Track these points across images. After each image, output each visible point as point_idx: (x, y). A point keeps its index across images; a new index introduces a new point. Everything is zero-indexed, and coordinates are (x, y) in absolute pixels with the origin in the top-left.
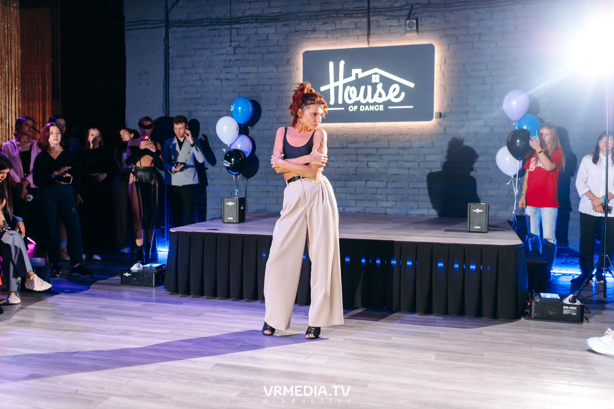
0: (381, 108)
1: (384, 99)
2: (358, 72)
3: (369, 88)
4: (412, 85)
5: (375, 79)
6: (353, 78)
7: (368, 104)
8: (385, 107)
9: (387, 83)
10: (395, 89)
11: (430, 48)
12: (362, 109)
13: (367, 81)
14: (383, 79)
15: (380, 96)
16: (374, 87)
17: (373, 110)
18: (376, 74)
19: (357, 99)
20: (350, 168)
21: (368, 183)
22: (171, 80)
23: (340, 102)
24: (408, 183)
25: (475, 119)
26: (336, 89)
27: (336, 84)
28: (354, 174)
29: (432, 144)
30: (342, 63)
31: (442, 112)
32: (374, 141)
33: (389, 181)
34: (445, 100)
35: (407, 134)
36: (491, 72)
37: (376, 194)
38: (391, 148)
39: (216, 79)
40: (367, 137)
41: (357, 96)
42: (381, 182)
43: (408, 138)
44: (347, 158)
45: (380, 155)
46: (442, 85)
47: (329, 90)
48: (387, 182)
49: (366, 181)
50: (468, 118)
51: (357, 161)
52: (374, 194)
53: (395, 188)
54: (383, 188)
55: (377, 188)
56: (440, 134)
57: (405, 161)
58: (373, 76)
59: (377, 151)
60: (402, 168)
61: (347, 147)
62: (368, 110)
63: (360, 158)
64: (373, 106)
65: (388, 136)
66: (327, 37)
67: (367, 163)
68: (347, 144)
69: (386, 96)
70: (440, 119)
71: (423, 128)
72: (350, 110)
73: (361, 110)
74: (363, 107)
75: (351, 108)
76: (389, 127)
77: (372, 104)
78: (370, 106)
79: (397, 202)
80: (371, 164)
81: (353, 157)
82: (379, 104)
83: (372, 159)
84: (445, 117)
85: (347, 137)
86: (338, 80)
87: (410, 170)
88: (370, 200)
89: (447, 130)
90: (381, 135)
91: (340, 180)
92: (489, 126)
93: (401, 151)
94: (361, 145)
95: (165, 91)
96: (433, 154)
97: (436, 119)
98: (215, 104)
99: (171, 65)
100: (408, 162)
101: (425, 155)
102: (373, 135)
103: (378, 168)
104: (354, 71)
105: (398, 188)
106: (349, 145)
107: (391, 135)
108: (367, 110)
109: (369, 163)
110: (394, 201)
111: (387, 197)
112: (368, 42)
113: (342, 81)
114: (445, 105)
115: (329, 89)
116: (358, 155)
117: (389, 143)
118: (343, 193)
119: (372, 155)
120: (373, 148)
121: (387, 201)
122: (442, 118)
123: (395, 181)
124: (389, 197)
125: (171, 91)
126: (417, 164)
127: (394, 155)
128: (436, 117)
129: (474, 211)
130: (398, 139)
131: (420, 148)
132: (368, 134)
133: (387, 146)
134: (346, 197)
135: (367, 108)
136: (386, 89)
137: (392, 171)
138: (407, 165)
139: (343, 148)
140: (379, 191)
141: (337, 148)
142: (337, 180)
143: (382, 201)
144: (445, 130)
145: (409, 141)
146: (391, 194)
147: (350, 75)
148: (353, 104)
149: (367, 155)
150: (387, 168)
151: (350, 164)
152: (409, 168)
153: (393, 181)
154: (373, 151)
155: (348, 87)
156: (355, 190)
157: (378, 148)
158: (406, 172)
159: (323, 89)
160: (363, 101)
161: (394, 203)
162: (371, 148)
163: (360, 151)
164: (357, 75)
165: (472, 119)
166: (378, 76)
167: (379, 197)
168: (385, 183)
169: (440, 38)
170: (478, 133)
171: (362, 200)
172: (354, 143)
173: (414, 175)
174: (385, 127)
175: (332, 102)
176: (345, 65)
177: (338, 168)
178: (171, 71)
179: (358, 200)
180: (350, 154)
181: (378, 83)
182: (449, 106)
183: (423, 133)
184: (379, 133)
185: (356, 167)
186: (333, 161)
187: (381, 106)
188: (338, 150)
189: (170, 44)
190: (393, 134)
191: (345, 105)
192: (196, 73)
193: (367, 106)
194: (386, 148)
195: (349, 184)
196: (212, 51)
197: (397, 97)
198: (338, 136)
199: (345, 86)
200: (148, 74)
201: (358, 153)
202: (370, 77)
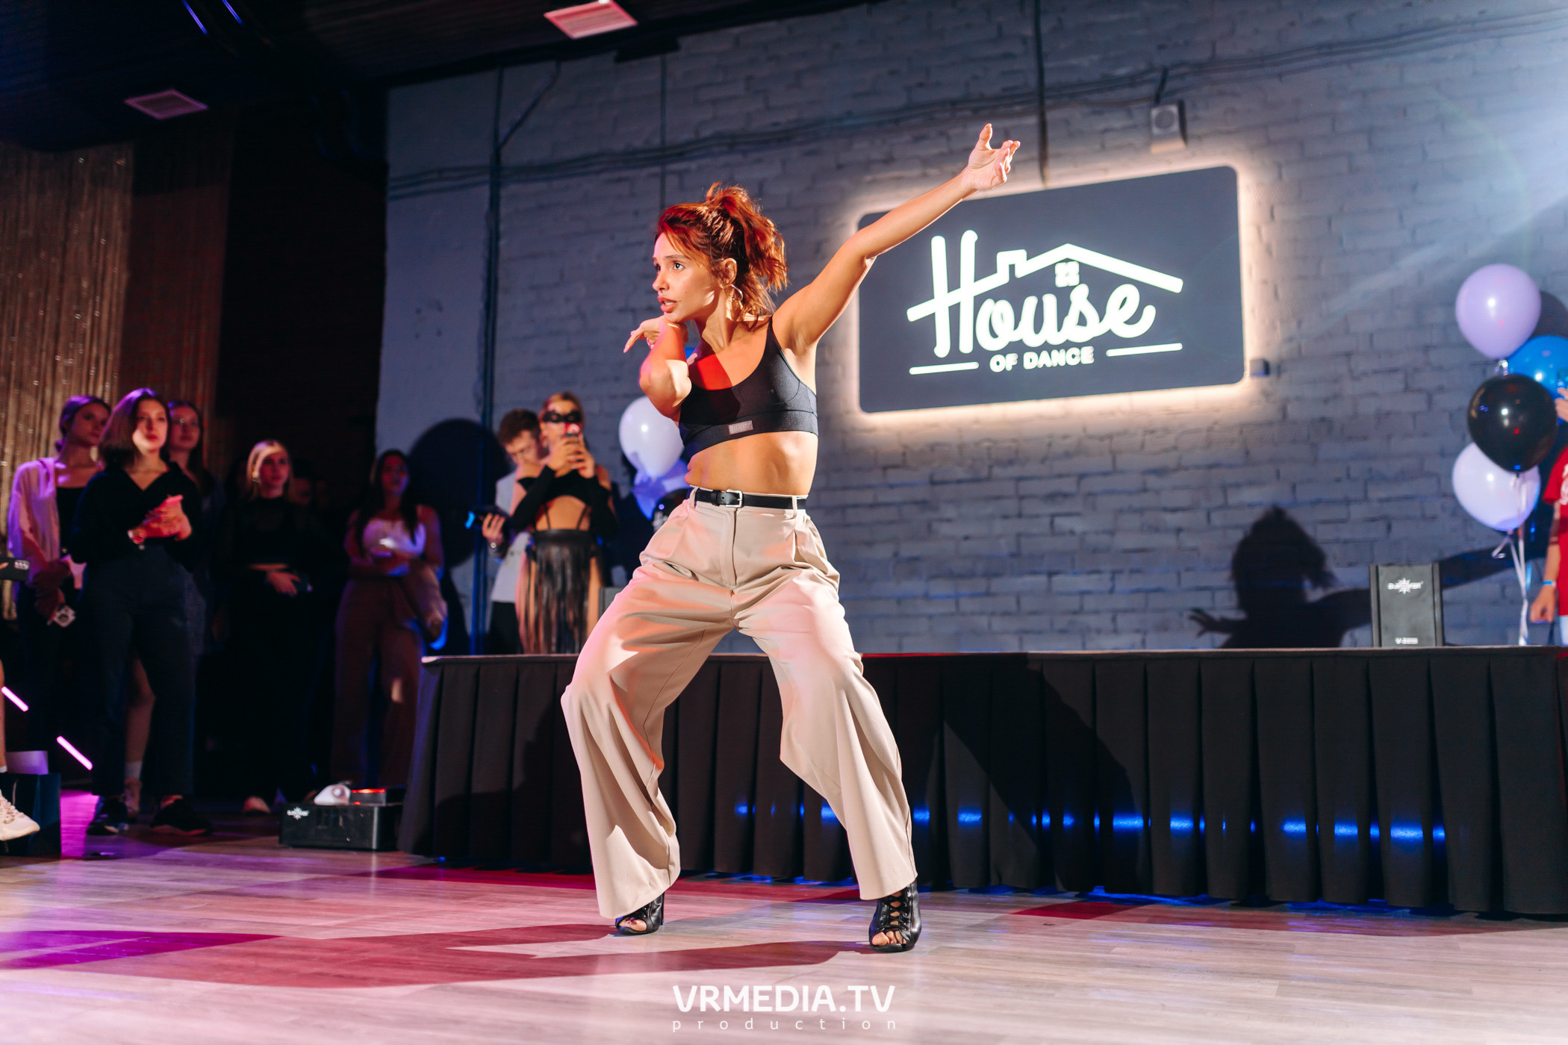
0: (1087, 356)
1: (1095, 329)
2: (1015, 261)
3: (1050, 301)
4: (1173, 284)
5: (1066, 276)
6: (1000, 278)
7: (1047, 347)
8: (1099, 354)
9: (1101, 286)
10: (1125, 299)
11: (1225, 178)
12: (1031, 361)
13: (1042, 282)
14: (1087, 274)
15: (1082, 321)
16: (1064, 297)
17: (1062, 364)
18: (1067, 260)
19: (1015, 336)
20: (1000, 536)
21: (1056, 579)
22: (500, 322)
23: (966, 346)
24: (1179, 574)
25: (1376, 372)
26: (955, 311)
27: (955, 297)
28: (1013, 555)
29: (1247, 453)
30: (969, 240)
31: (1272, 357)
32: (1067, 455)
33: (1120, 572)
34: (1278, 324)
35: (1166, 430)
36: (1413, 234)
37: (1079, 611)
38: (1122, 472)
39: (622, 310)
40: (1050, 445)
41: (1016, 326)
42: (1095, 577)
43: (1170, 440)
44: (990, 509)
45: (1090, 494)
46: (1265, 282)
47: (931, 319)
48: (1114, 573)
49: (1051, 574)
50: (1351, 371)
51: (1020, 516)
52: (1075, 613)
53: (1138, 591)
54: (1101, 593)
55: (1083, 593)
56: (1270, 424)
57: (1165, 510)
58: (1060, 269)
59: (1078, 483)
60: (1156, 529)
61: (989, 478)
62: (1049, 365)
63: (1030, 507)
64: (1062, 351)
65: (1110, 437)
66: (925, 176)
67: (1052, 523)
68: (990, 467)
69: (1101, 319)
70: (1265, 381)
71: (1217, 411)
72: (995, 368)
73: (1028, 365)
74: (1033, 355)
75: (998, 363)
76: (1112, 413)
77: (1058, 348)
78: (1054, 353)
79: (1145, 633)
80: (1064, 523)
81: (1010, 506)
82: (1080, 346)
83: (1066, 506)
84: (1280, 369)
85: (989, 449)
86: (959, 287)
87: (1182, 535)
88: (1063, 632)
89: (1290, 408)
90: (1091, 437)
91: (969, 575)
92: (1420, 390)
93: (1153, 481)
94: (1032, 469)
95: (483, 351)
96: (1251, 483)
97: (1256, 380)
98: (617, 379)
99: (502, 283)
100: (1175, 510)
101: (1225, 488)
102: (1065, 437)
103: (1084, 533)
104: (1005, 259)
105: (1147, 592)
106: (997, 471)
107: (1119, 434)
108: (1044, 365)
109: (1058, 521)
110: (1137, 631)
111: (1114, 620)
112: (1043, 177)
113: (970, 287)
114: (1279, 335)
115: (933, 316)
116: (1022, 498)
117: (1114, 459)
118: (982, 613)
119: (1066, 495)
120: (1068, 475)
121: (1116, 631)
122: (1272, 377)
123: (1138, 571)
124: (1122, 620)
125: (501, 350)
126: (1201, 516)
127: (1130, 493)
128: (1253, 374)
129: (1391, 586)
130: (1143, 446)
131: (1210, 467)
132: (1051, 436)
133: (1108, 467)
134: (990, 625)
135: (1045, 360)
136: (1099, 301)
137: (1126, 541)
138: (1172, 520)
139: (976, 480)
140: (1090, 603)
141: (959, 482)
142: (961, 576)
143: (1099, 631)
144: (1284, 410)
145: (1175, 448)
146: (1125, 611)
147: (995, 271)
148: (1004, 352)
149: (1052, 497)
150: (1111, 533)
151: (999, 527)
152: (1179, 530)
153: (1132, 571)
154: (1068, 485)
155: (989, 303)
156: (1018, 602)
157: (1082, 476)
158: (1170, 541)
159: (915, 314)
160: (1033, 340)
161: (1138, 638)
162: (1060, 476)
163: (1026, 488)
164: (1012, 268)
165: (1365, 374)
166: (1074, 268)
167: (1092, 621)
168: (1107, 576)
169: (1252, 150)
170: (1388, 414)
171: (1040, 632)
172: (1011, 462)
173: (1194, 549)
174: (1101, 414)
175: (942, 349)
176: (977, 243)
177: (966, 538)
178: (503, 300)
179: (1026, 632)
180: (998, 498)
181: (1075, 286)
182: (1290, 339)
183: (1216, 423)
184: (1085, 429)
185: (1019, 535)
186: (949, 520)
187: (1084, 349)
188: (963, 487)
189: (502, 227)
190: (1124, 433)
191: (980, 354)
192: (567, 300)
193: (1044, 354)
194: (1106, 474)
195: (997, 585)
196: (612, 238)
197: (1134, 320)
198: (961, 447)
199: (979, 301)
200: (440, 309)
201: (1022, 492)
202: (1050, 271)
